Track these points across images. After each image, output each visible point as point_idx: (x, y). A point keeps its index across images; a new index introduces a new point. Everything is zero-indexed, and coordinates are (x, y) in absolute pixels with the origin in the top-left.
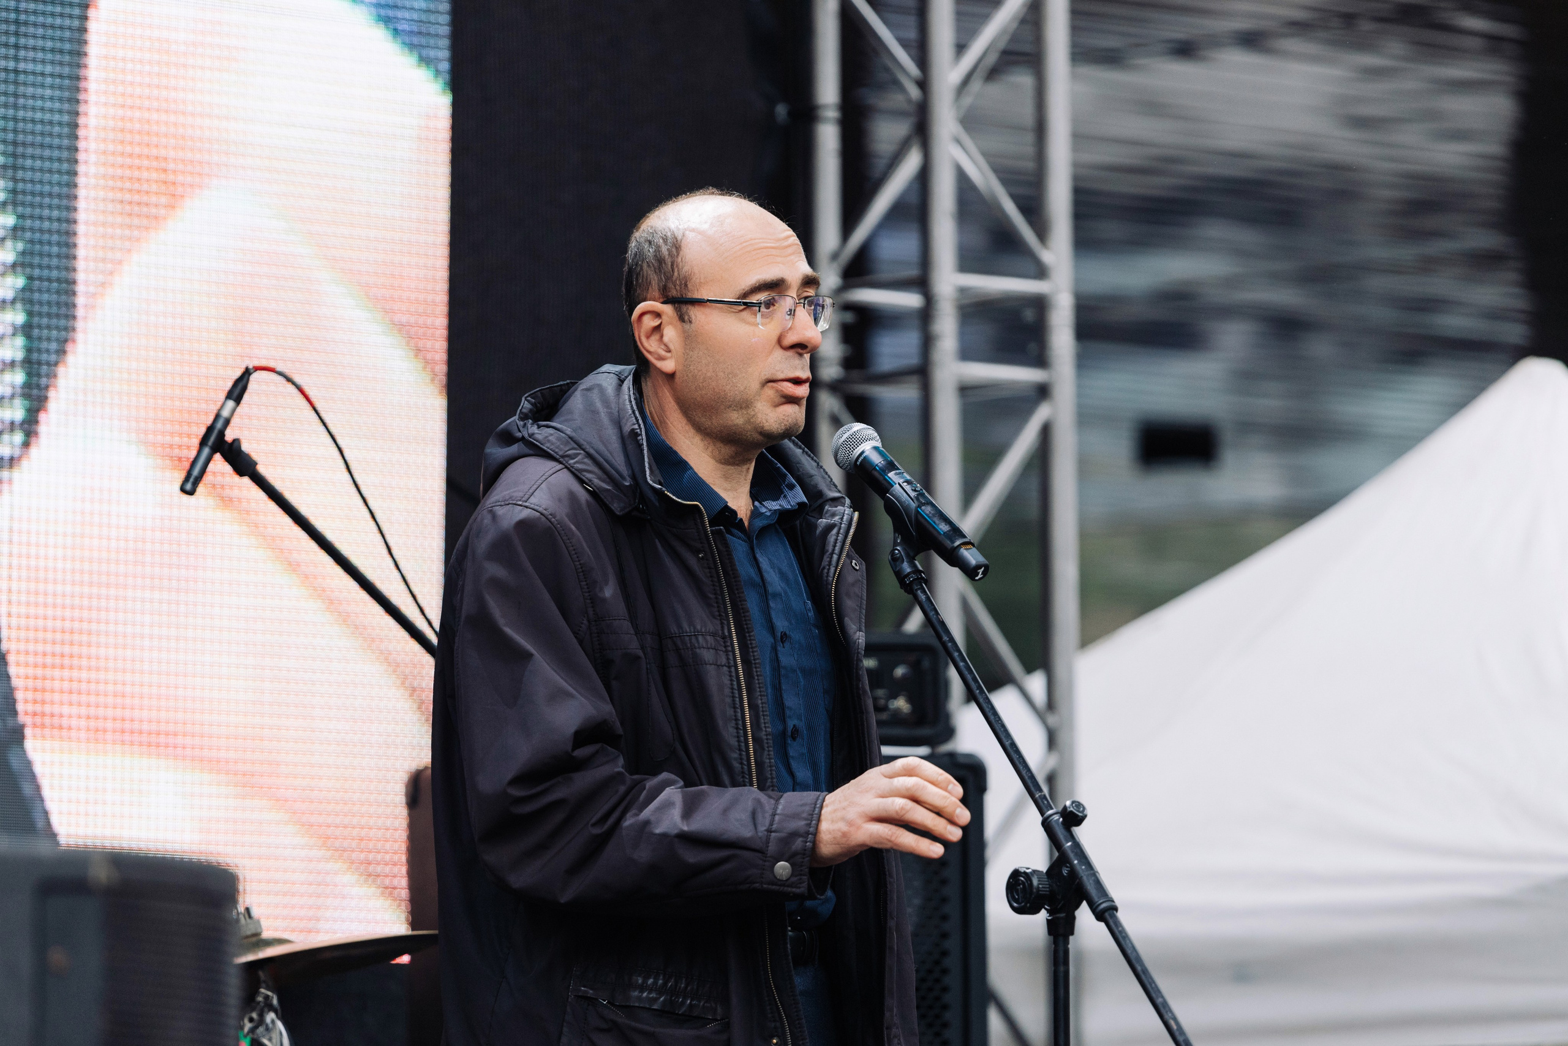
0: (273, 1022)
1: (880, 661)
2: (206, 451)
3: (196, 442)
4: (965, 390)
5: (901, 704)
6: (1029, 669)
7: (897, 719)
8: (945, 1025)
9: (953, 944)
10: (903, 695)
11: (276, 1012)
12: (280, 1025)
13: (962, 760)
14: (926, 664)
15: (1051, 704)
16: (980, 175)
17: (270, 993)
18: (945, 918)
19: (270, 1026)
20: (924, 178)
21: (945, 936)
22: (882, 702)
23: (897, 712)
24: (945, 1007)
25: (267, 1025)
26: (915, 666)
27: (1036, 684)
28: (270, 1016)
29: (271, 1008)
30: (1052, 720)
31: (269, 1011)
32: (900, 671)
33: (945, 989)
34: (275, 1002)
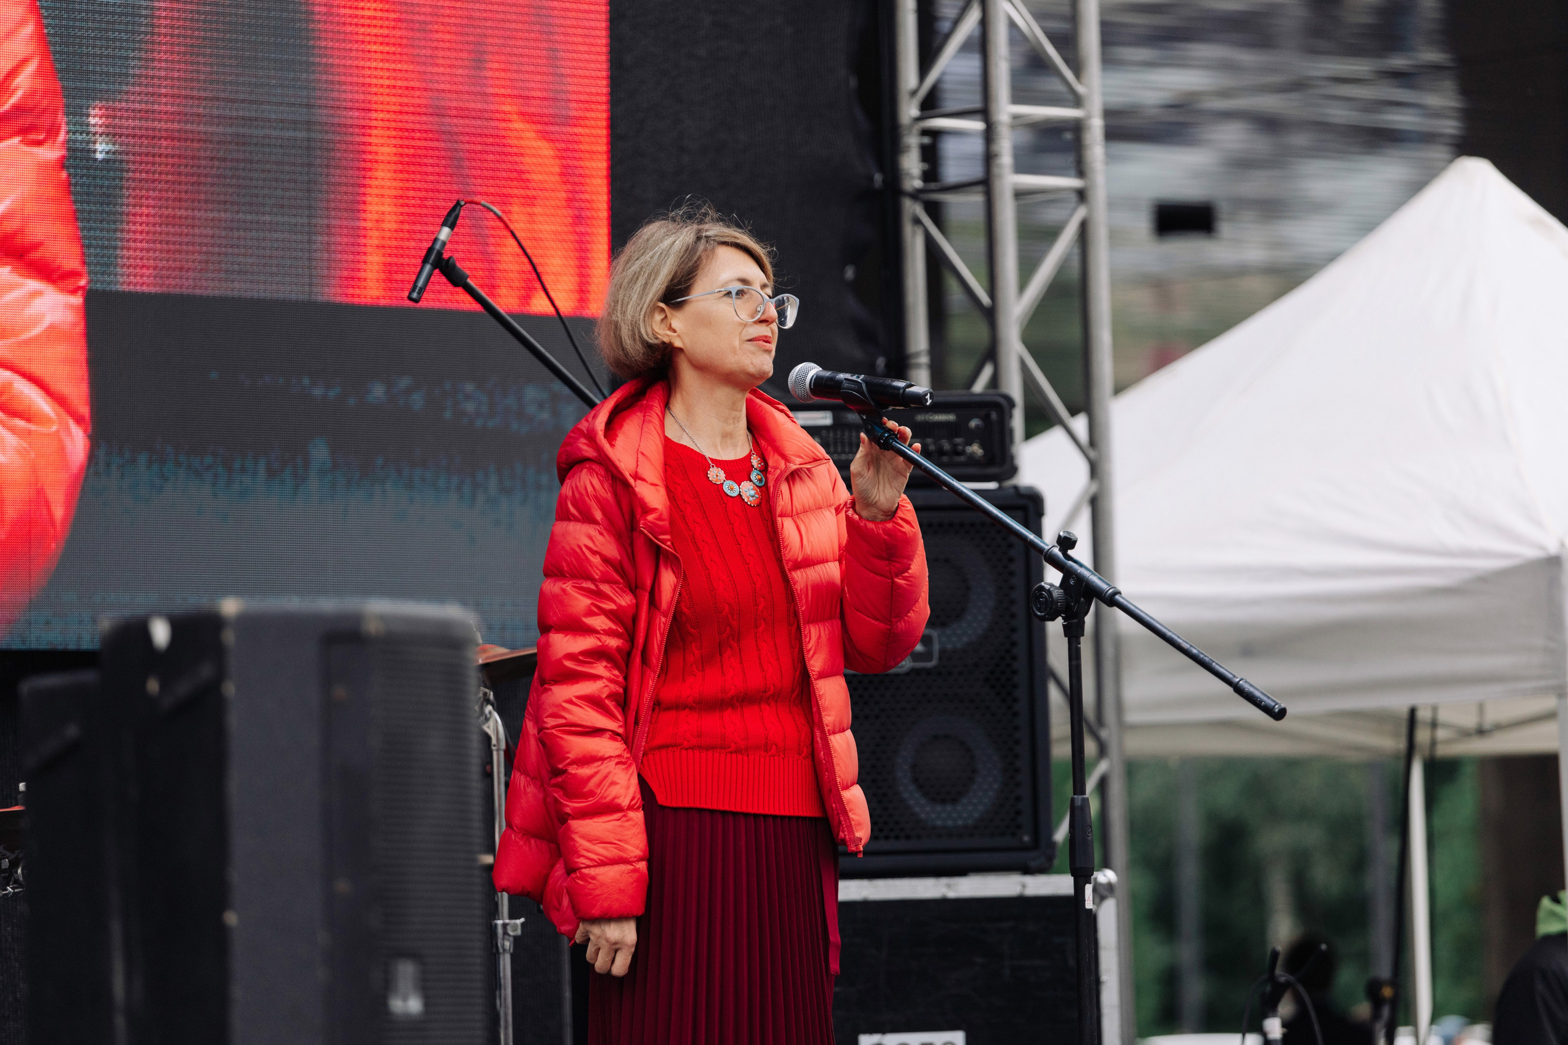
0: (490, 712)
1: (957, 416)
2: (428, 267)
3: (419, 261)
4: (1020, 194)
5: (976, 449)
6: (1073, 412)
7: (972, 461)
8: (1015, 700)
9: (1020, 637)
10: (977, 443)
11: (493, 705)
12: (496, 715)
13: (1023, 492)
14: (994, 416)
15: (1093, 442)
16: (1026, 22)
17: (487, 690)
18: (1013, 616)
19: (488, 716)
20: (984, 23)
21: (1013, 630)
22: (960, 448)
23: (972, 456)
24: (1015, 686)
25: (486, 716)
26: (986, 418)
27: (1079, 425)
28: (489, 708)
29: (488, 702)
30: (1092, 454)
31: (487, 704)
32: (973, 423)
33: (1015, 672)
34: (492, 697)
